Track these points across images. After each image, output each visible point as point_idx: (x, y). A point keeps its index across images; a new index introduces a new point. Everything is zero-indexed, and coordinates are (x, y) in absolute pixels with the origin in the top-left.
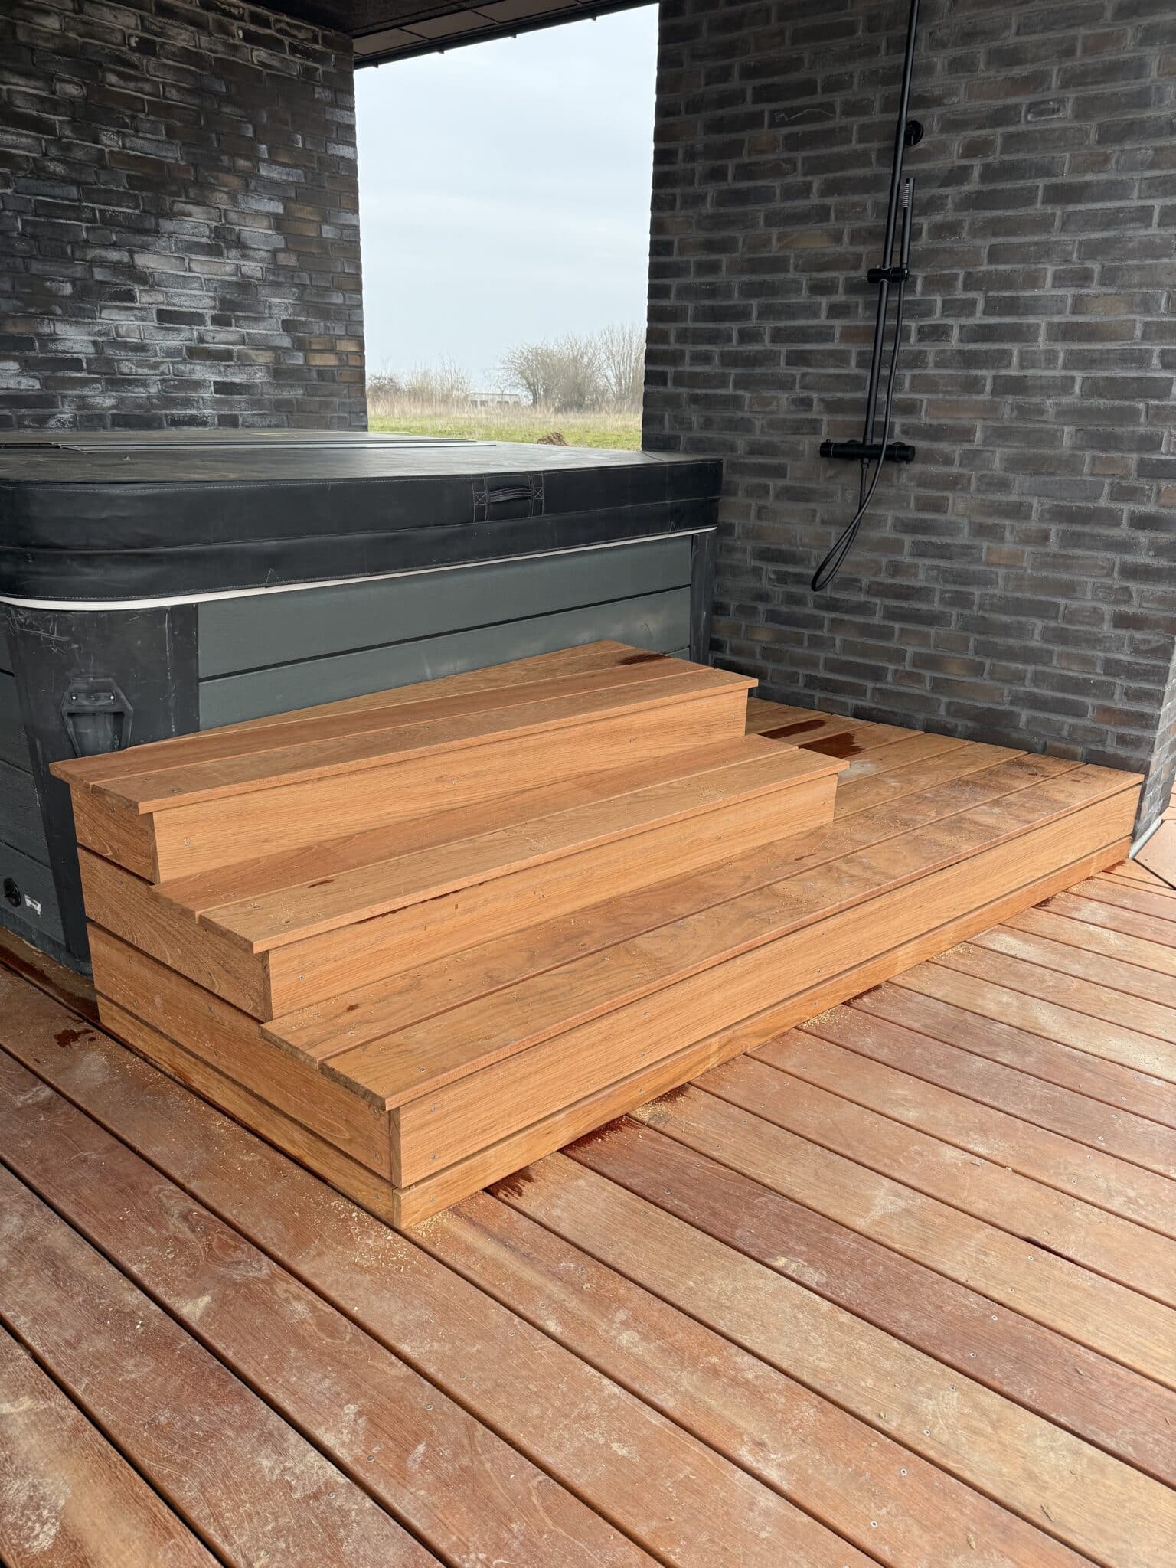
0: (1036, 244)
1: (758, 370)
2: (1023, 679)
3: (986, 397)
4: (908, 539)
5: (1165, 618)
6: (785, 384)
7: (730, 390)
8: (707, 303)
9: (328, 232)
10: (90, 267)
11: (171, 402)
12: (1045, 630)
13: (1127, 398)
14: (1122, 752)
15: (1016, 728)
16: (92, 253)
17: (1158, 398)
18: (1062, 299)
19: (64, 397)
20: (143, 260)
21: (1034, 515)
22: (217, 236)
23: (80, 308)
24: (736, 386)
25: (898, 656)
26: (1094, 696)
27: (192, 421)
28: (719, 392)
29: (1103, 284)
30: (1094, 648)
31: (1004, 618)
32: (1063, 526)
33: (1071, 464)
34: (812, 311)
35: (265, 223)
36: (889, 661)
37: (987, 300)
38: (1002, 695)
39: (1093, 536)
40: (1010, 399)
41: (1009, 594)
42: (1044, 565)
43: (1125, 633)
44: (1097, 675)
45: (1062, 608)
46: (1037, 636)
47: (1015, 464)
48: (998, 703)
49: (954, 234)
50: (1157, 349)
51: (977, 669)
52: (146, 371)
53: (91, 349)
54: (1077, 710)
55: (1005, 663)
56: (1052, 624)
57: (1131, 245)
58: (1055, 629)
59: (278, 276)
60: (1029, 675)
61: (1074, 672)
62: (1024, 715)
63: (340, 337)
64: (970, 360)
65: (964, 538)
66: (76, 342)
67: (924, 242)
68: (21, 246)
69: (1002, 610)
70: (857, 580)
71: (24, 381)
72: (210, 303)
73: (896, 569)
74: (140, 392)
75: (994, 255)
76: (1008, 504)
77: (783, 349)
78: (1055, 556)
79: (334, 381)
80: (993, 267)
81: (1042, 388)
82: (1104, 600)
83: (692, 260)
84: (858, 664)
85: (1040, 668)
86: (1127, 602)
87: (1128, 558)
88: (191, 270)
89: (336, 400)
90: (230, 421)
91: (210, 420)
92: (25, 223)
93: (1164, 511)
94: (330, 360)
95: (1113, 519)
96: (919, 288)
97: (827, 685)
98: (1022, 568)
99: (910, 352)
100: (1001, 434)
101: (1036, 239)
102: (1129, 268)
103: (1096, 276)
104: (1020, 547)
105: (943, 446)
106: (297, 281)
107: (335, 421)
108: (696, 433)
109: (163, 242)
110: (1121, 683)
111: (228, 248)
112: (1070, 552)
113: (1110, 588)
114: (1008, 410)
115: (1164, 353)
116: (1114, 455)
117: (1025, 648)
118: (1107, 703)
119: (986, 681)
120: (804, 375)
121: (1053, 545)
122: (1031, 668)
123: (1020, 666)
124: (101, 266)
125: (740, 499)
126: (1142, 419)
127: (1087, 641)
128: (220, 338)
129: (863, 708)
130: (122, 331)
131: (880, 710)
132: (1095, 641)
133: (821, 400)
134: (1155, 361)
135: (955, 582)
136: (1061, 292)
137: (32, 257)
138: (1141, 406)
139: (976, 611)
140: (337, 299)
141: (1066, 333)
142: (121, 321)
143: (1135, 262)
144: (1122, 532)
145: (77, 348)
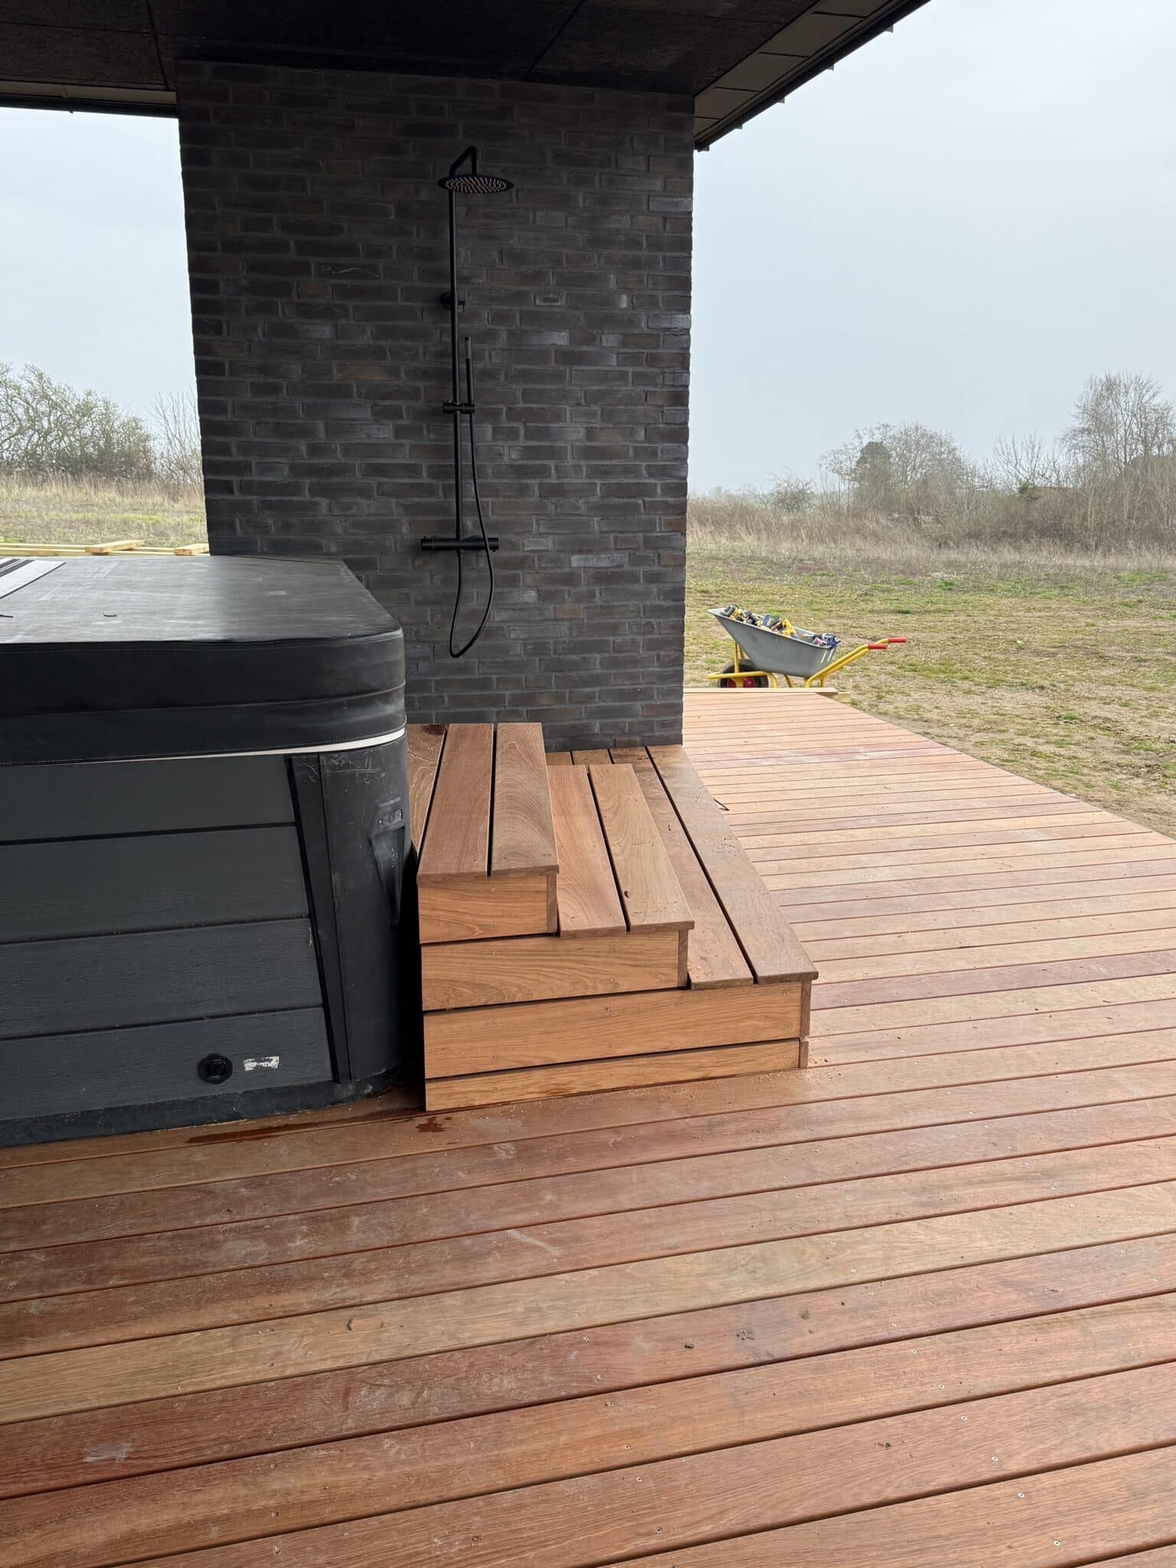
0: (555, 390)
1: (335, 480)
2: (594, 698)
3: (535, 499)
4: (492, 609)
5: (675, 638)
6: (363, 492)
7: (307, 497)
8: (269, 420)
12: (602, 661)
13: (630, 497)
14: (664, 733)
15: (592, 733)
17: (649, 496)
21: (583, 582)
24: (312, 493)
25: (498, 700)
26: (641, 699)
28: (294, 498)
29: (604, 421)
30: (636, 667)
31: (574, 657)
32: (603, 587)
33: (602, 543)
36: (493, 706)
37: (527, 429)
38: (581, 712)
39: (624, 591)
40: (553, 500)
41: (574, 639)
42: (595, 615)
43: (654, 653)
44: (641, 685)
45: (612, 643)
47: (564, 546)
48: (579, 719)
50: (644, 464)
54: (632, 712)
55: (579, 690)
56: (607, 655)
57: (617, 396)
58: (609, 659)
60: (597, 694)
62: (597, 723)
69: (571, 651)
75: (526, 395)
76: (564, 574)
77: (357, 462)
78: (602, 607)
80: (527, 405)
81: (574, 491)
82: (639, 633)
83: (248, 381)
85: (603, 688)
86: (651, 633)
87: (647, 603)
93: (665, 569)
95: (634, 578)
98: (579, 619)
100: (551, 525)
101: (554, 387)
102: (619, 411)
103: (599, 415)
104: (576, 605)
105: (510, 537)
108: (275, 536)
110: (657, 687)
112: (611, 603)
113: (640, 624)
114: (553, 508)
115: (648, 467)
116: (629, 535)
117: (591, 675)
118: (650, 702)
119: (568, 705)
120: (380, 485)
121: (598, 600)
122: (597, 689)
123: (590, 689)
126: (642, 510)
127: (631, 663)
132: (635, 662)
133: (400, 504)
134: (644, 473)
138: (640, 502)
139: (552, 655)
141: (585, 453)
143: (622, 407)
144: (641, 586)
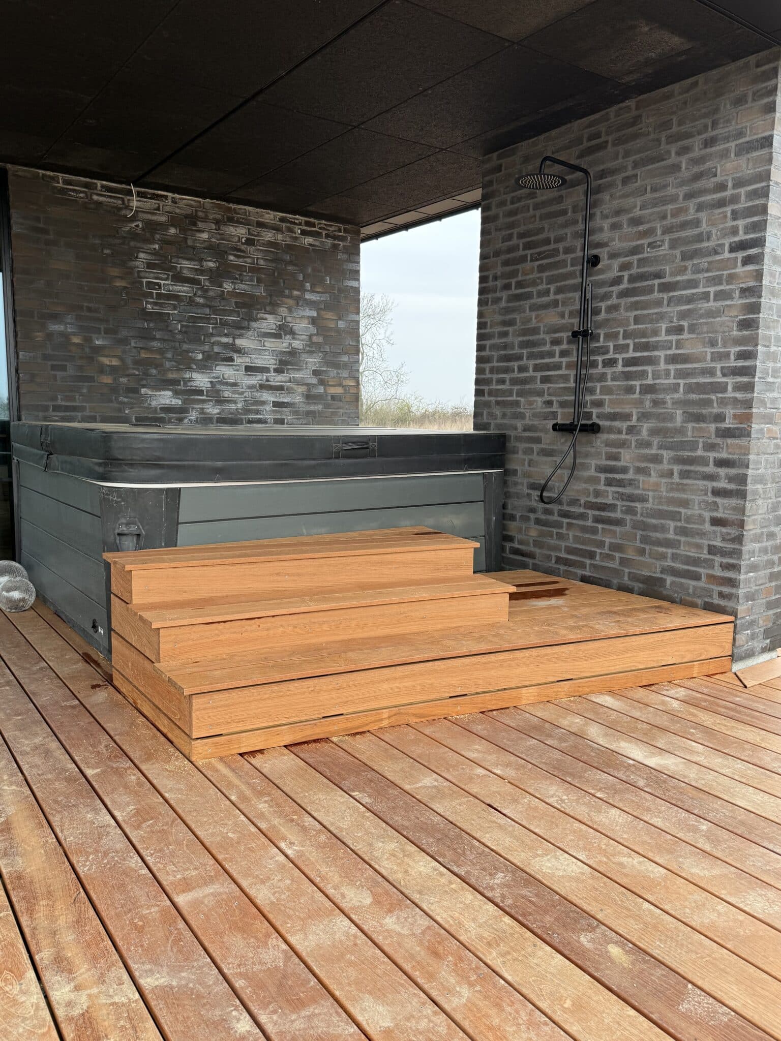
0: (656, 313)
1: (527, 387)
2: (666, 558)
3: (636, 396)
4: (603, 476)
5: (737, 519)
6: (540, 393)
7: (514, 398)
8: (503, 352)
9: (341, 324)
10: (212, 346)
11: (249, 411)
12: (676, 528)
13: (706, 394)
14: (722, 603)
15: (665, 587)
16: (213, 339)
17: (721, 392)
18: (671, 342)
19: (193, 408)
20: (239, 342)
21: (665, 461)
22: (280, 329)
23: (205, 366)
24: (517, 395)
25: (601, 544)
26: (704, 567)
27: (260, 421)
28: (509, 399)
29: (689, 333)
30: (702, 538)
31: (654, 521)
32: (680, 467)
33: (681, 431)
34: (551, 354)
35: (306, 321)
36: (597, 547)
37: (635, 344)
38: (656, 568)
39: (696, 472)
40: (649, 396)
41: (656, 507)
42: (672, 490)
43: (718, 529)
44: (705, 555)
45: (683, 515)
46: (672, 531)
47: (653, 432)
48: (656, 573)
49: (617, 311)
50: (719, 366)
51: (642, 552)
52: (237, 396)
53: (209, 385)
54: (696, 577)
55: (656, 548)
56: (679, 524)
57: (701, 312)
58: (681, 527)
59: (312, 347)
60: (669, 555)
61: (693, 553)
62: (669, 579)
63: (345, 378)
64: (628, 376)
65: (630, 475)
66: (201, 382)
67: (603, 315)
68: (179, 337)
69: (653, 517)
70: (578, 500)
71: (174, 400)
72: (273, 362)
73: (597, 493)
74: (233, 406)
75: (637, 320)
76: (652, 455)
77: (539, 375)
78: (678, 484)
79: (341, 401)
80: (636, 327)
81: (664, 389)
82: (705, 509)
83: (496, 330)
84: (581, 549)
85: (674, 551)
86: (717, 510)
87: (715, 484)
88: (264, 346)
89: (341, 411)
90: (281, 422)
91: (269, 421)
92: (182, 326)
93: (731, 456)
94: (339, 390)
95: (704, 461)
96: (602, 339)
97: (567, 562)
98: (661, 491)
99: (599, 373)
100: (644, 416)
101: (656, 311)
102: (701, 324)
103: (686, 328)
104: (659, 479)
105: (617, 424)
106: (322, 350)
107: (340, 422)
108: (499, 421)
109: (250, 333)
110: (718, 559)
111: (285, 335)
112: (685, 481)
113: (707, 502)
114: (648, 402)
115: (722, 368)
116: (703, 425)
117: (666, 539)
118: (711, 572)
119: (646, 559)
120: (549, 388)
121: (676, 478)
122: (670, 551)
123: (664, 550)
124: (218, 345)
125: (520, 455)
126: (715, 405)
127: (698, 534)
128: (277, 379)
129: (585, 576)
130: (226, 376)
131: (594, 577)
132: (702, 534)
133: (557, 401)
134: (719, 373)
135: (627, 500)
136: (670, 338)
137: (184, 342)
138: (714, 398)
139: (639, 518)
140: (345, 358)
141: (673, 359)
142: (224, 371)
143: (704, 320)
144: (711, 469)
145: (202, 385)
